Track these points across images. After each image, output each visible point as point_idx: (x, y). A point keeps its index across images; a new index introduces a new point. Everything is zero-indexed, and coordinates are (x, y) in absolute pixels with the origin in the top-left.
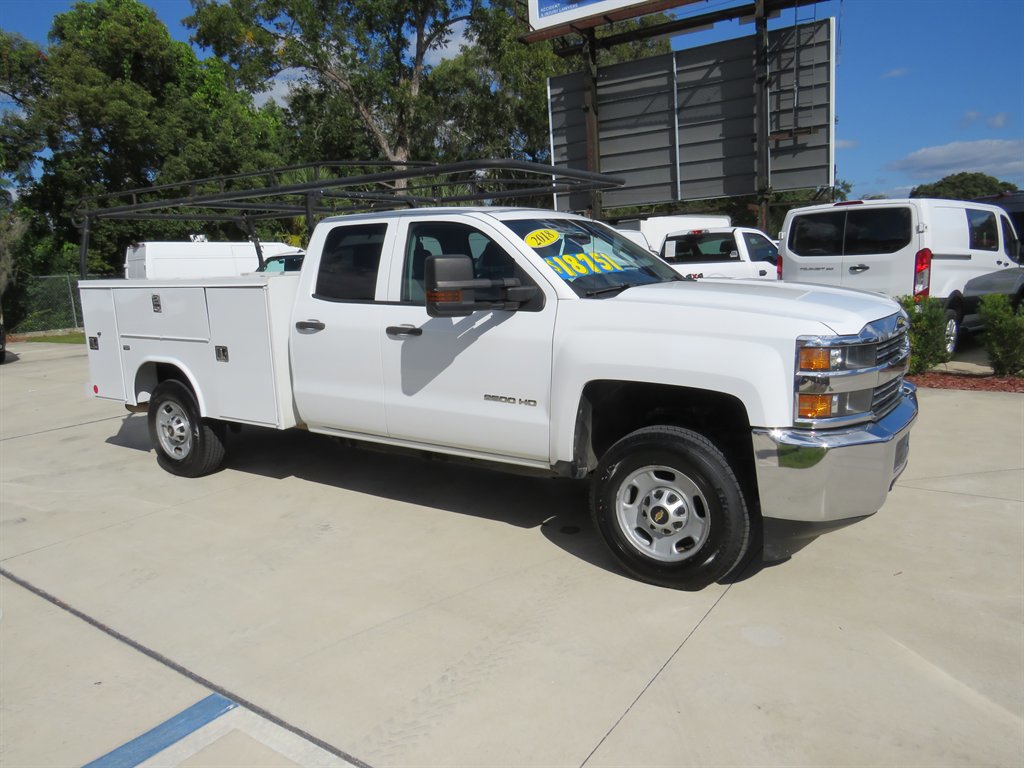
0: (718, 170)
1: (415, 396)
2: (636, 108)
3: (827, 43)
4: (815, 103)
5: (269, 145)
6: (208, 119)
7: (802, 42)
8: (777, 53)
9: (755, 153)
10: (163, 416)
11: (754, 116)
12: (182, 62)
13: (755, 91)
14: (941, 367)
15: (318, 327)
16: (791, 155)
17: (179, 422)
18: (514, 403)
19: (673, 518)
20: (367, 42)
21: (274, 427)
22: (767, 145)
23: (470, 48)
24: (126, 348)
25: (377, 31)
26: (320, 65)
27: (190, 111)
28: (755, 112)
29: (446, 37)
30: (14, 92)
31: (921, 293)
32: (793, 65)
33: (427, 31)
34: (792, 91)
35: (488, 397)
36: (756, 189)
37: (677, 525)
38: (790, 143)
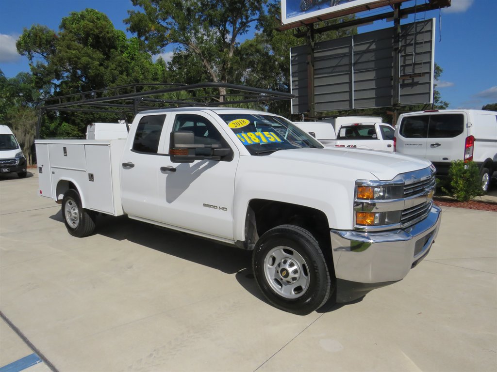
0: (372, 94)
1: (173, 203)
2: (334, 63)
3: (431, 31)
4: (424, 62)
5: (158, 78)
6: (130, 66)
7: (418, 31)
8: (405, 36)
9: (392, 86)
10: (68, 206)
11: (392, 67)
12: (120, 39)
13: (393, 55)
14: (477, 198)
15: (132, 166)
16: (410, 88)
17: (74, 210)
18: (217, 208)
19: (291, 275)
20: (209, 31)
21: (112, 215)
22: (399, 82)
23: (259, 34)
24: (53, 173)
25: (214, 26)
26: (186, 42)
27: (121, 62)
28: (393, 65)
29: (247, 29)
30: (43, 52)
31: (467, 159)
32: (413, 42)
33: (238, 26)
34: (412, 55)
35: (205, 205)
36: (392, 104)
37: (294, 279)
38: (410, 81)
